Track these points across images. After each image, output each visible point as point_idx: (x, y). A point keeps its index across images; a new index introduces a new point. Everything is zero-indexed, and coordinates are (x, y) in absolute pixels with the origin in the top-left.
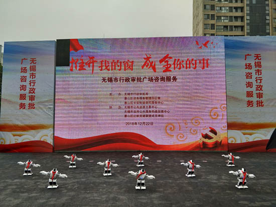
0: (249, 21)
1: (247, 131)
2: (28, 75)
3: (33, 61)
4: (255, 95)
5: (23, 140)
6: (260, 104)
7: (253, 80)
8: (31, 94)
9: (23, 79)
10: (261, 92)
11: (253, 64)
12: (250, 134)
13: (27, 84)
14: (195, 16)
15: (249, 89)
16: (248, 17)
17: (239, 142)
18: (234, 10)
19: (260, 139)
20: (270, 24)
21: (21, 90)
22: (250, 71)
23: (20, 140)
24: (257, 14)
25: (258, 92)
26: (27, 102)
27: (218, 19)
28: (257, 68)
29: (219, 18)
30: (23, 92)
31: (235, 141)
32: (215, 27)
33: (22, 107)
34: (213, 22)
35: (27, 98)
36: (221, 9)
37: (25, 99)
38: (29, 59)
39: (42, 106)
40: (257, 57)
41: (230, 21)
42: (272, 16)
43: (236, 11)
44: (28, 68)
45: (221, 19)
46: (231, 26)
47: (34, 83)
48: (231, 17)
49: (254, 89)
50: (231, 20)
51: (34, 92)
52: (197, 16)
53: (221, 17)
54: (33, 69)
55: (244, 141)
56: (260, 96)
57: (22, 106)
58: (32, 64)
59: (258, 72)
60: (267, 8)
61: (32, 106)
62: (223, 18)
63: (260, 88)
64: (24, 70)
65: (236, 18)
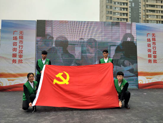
1: (148, 77)
5: (15, 83)
8: (20, 54)
14: (101, 12)
15: (149, 53)
16: (130, 14)
17: (144, 83)
19: (156, 81)
21: (13, 51)
23: (13, 83)
25: (154, 55)
31: (142, 82)
32: (113, 18)
34: (111, 15)
37: (16, 57)
39: (27, 62)
42: (142, 14)
43: (124, 10)
44: (18, 37)
46: (121, 19)
47: (22, 47)
48: (121, 13)
49: (152, 53)
50: (121, 15)
53: (115, 13)
54: (21, 37)
55: (147, 82)
56: (155, 57)
57: (14, 61)
60: (140, 9)
63: (155, 52)
64: (15, 38)
65: (124, 14)
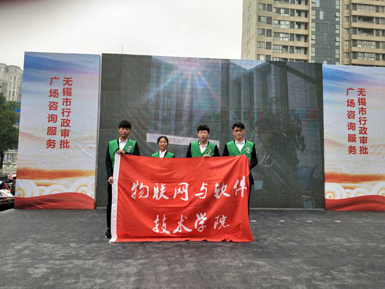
0: (314, 42)
1: (348, 185)
2: (59, 100)
3: (67, 81)
4: (358, 140)
5: (51, 191)
6: (364, 151)
7: (356, 121)
8: (64, 128)
9: (53, 106)
10: (365, 135)
11: (356, 101)
12: (352, 188)
13: (58, 113)
14: (246, 30)
15: (351, 132)
16: (314, 37)
17: (338, 198)
18: (296, 26)
19: (364, 195)
20: (341, 48)
21: (49, 121)
22: (352, 109)
23: (47, 191)
24: (325, 34)
25: (362, 135)
26: (58, 138)
27: (275, 36)
28: (361, 106)
29: (277, 34)
30: (52, 124)
31: (334, 197)
32: (272, 46)
33: (50, 146)
34: (269, 39)
35: (59, 133)
36: (279, 23)
37: (55, 134)
38: (62, 79)
39: (78, 145)
40: (361, 92)
41: (290, 40)
42: (343, 37)
43: (299, 27)
44: (60, 91)
45: (279, 36)
46: (292, 47)
47: (69, 112)
48: (292, 35)
49: (357, 132)
50: (292, 39)
51: (68, 125)
52: (249, 30)
53: (279, 33)
54: (67, 92)
55: (345, 197)
56: (364, 140)
57: (51, 144)
58: (66, 86)
59: (362, 110)
60: (337, 26)
61: (64, 144)
62: (281, 35)
63: (363, 130)
64: (54, 93)
65: (299, 36)
